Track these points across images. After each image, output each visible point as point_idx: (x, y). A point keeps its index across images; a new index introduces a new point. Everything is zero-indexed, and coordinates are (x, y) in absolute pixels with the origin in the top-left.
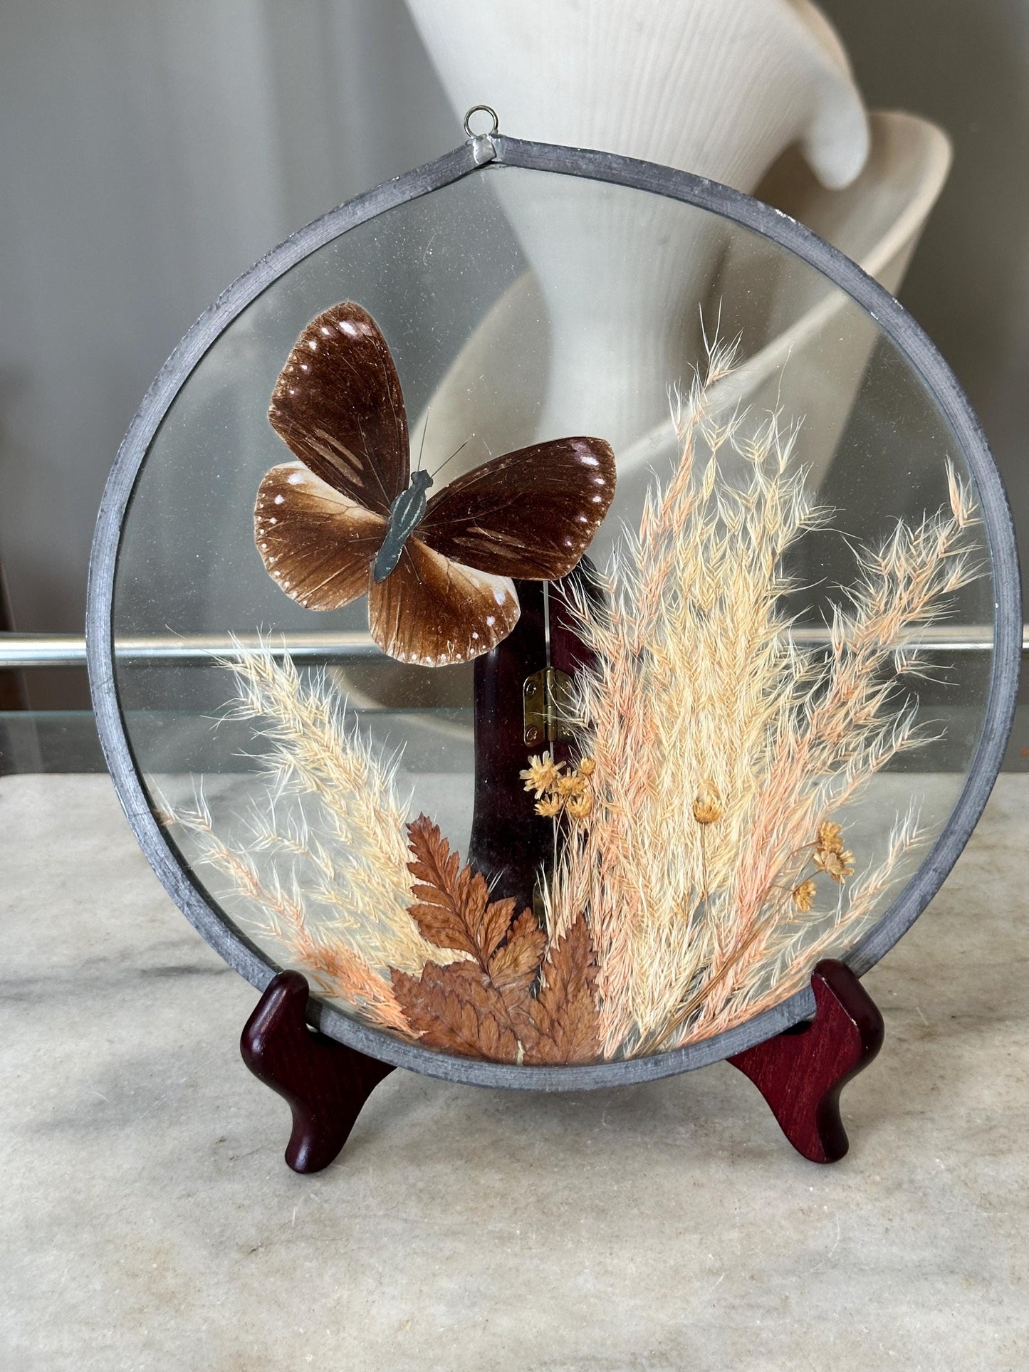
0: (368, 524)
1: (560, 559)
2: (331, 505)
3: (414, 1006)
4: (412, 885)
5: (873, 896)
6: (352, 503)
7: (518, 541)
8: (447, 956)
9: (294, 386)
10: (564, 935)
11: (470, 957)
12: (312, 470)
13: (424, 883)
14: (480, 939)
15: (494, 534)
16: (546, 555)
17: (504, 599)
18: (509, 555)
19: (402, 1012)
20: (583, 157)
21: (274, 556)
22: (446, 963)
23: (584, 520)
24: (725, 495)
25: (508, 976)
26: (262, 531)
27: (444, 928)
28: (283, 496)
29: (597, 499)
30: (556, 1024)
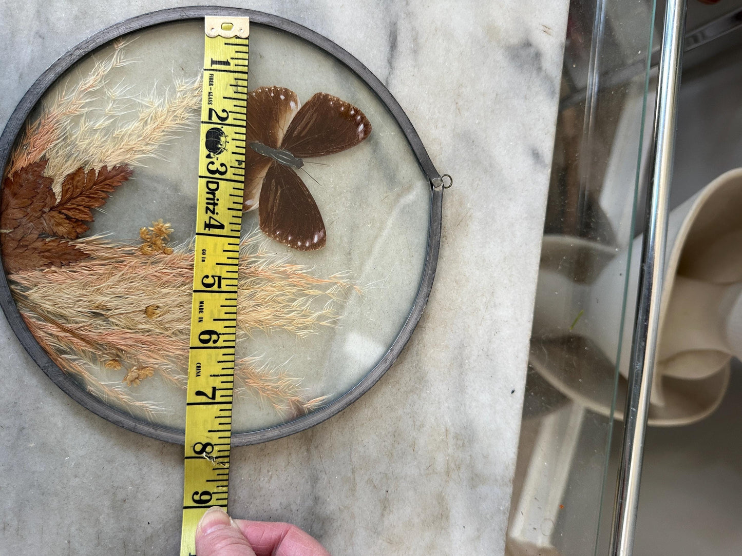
0: (276, 139)
1: (270, 229)
2: (283, 122)
3: (27, 174)
4: (95, 169)
5: (118, 399)
6: (285, 132)
7: (276, 210)
8: (57, 189)
9: (334, 104)
10: (77, 247)
11: (58, 201)
12: (298, 113)
13: (97, 175)
14: (69, 205)
15: (279, 198)
16: (271, 223)
17: (248, 204)
18: (269, 206)
19: (22, 168)
20: (438, 224)
21: (256, 95)
22: (53, 189)
23: (290, 238)
24: (308, 300)
25: (50, 221)
26: (267, 90)
27: (73, 186)
28: (284, 100)
29: (299, 244)
30: (26, 248)
